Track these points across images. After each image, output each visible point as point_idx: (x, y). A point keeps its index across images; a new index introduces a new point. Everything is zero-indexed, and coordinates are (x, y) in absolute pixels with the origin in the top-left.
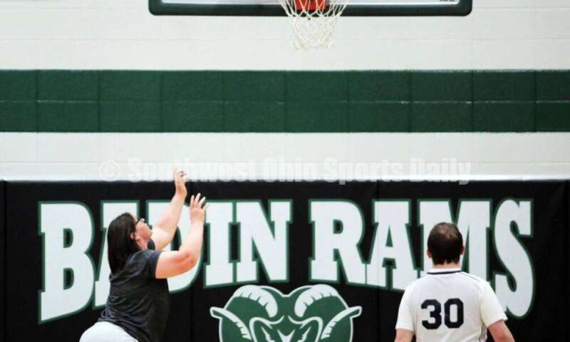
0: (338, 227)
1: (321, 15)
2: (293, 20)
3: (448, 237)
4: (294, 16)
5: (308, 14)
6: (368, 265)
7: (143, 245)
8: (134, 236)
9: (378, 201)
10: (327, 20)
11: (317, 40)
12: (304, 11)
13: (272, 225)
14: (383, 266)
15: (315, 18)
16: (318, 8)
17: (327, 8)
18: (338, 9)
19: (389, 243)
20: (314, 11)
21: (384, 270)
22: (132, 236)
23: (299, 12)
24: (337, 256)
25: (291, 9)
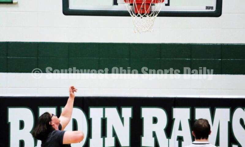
0: (155, 120)
1: (148, 16)
2: (133, 19)
3: (203, 126)
4: (134, 16)
5: (141, 16)
6: (170, 140)
7: (56, 127)
8: (51, 123)
9: (175, 108)
10: (150, 18)
11: (145, 28)
12: (139, 14)
13: (122, 119)
14: (177, 140)
15: (144, 17)
16: (146, 12)
17: (151, 12)
18: (156, 13)
19: (180, 129)
20: (144, 14)
21: (177, 142)
22: (50, 123)
23: (136, 14)
24: (154, 135)
25: (133, 13)
